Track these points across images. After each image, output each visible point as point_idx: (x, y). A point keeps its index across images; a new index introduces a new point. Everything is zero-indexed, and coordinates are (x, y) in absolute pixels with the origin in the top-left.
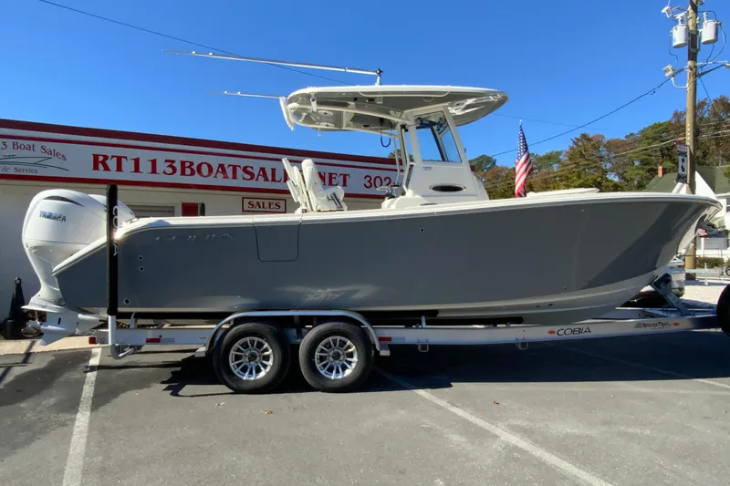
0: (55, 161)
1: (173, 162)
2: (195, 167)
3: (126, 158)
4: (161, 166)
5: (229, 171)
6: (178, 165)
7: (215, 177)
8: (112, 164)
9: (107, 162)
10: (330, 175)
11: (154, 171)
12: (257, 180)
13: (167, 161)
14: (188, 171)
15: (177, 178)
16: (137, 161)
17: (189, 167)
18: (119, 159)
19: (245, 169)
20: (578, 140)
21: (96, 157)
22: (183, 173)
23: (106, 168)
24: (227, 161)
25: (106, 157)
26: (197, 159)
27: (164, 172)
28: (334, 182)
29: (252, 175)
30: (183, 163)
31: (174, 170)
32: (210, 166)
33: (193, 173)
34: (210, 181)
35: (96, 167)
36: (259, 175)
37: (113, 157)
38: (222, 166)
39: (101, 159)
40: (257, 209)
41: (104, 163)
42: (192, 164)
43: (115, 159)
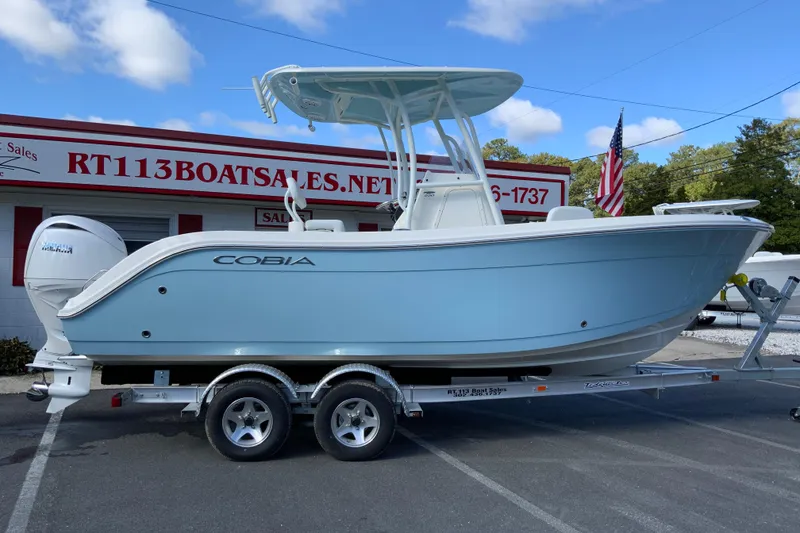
0: (24, 162)
1: (168, 162)
2: (194, 169)
3: (109, 157)
4: (153, 168)
5: (238, 175)
6: (173, 167)
7: (220, 181)
8: (92, 165)
9: (85, 162)
10: (370, 179)
11: (143, 174)
12: (273, 185)
13: (159, 161)
14: (185, 174)
15: (172, 184)
16: (122, 161)
17: (187, 169)
18: (101, 159)
19: (258, 173)
20: (748, 128)
21: (72, 156)
22: (179, 177)
23: (85, 170)
24: (234, 162)
25: (85, 157)
26: (197, 159)
27: (156, 176)
28: (374, 188)
29: (267, 180)
30: (179, 164)
31: (169, 173)
32: (213, 168)
33: (191, 177)
34: (214, 187)
35: (72, 170)
36: (276, 179)
37: (93, 156)
38: (228, 168)
39: (79, 158)
40: (275, 223)
41: (82, 164)
42: (190, 165)
43: (96, 159)
